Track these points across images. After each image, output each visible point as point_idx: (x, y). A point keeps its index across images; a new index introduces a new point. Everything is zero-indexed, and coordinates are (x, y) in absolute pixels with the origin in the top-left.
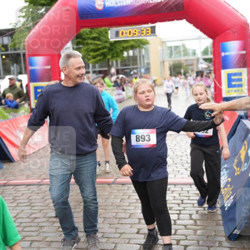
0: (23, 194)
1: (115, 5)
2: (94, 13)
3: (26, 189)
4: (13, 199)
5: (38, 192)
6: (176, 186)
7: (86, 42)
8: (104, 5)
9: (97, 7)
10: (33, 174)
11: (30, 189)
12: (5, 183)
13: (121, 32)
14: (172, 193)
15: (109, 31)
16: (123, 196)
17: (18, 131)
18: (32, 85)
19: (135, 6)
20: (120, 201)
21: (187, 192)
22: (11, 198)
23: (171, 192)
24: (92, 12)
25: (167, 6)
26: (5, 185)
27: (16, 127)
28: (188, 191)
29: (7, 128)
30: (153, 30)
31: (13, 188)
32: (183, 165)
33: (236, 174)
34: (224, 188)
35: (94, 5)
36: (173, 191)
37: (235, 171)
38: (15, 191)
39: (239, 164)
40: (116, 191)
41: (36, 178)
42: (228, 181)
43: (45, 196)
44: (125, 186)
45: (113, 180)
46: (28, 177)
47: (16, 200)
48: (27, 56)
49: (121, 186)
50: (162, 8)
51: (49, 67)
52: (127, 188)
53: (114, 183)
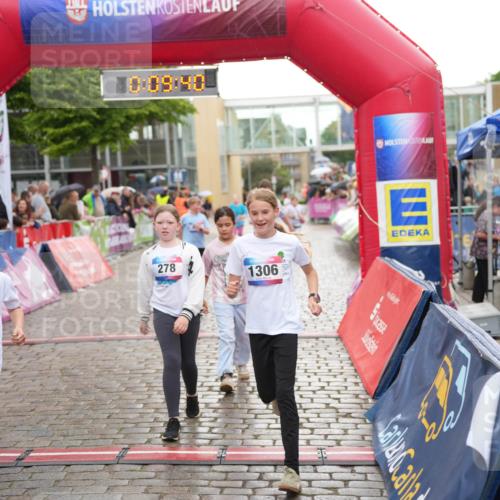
1: (117, 14)
8: (90, 12)
9: (71, 14)
13: (130, 81)
14: (270, 486)
15: (102, 77)
19: (167, 19)
23: (267, 483)
25: (245, 22)
28: (310, 481)
30: (210, 81)
33: (427, 439)
34: (398, 474)
35: (63, 11)
36: (271, 481)
37: (426, 431)
39: (435, 414)
40: (126, 482)
42: (408, 456)
44: (148, 468)
45: (117, 453)
49: (139, 467)
50: (232, 25)
52: (153, 474)
53: (119, 460)
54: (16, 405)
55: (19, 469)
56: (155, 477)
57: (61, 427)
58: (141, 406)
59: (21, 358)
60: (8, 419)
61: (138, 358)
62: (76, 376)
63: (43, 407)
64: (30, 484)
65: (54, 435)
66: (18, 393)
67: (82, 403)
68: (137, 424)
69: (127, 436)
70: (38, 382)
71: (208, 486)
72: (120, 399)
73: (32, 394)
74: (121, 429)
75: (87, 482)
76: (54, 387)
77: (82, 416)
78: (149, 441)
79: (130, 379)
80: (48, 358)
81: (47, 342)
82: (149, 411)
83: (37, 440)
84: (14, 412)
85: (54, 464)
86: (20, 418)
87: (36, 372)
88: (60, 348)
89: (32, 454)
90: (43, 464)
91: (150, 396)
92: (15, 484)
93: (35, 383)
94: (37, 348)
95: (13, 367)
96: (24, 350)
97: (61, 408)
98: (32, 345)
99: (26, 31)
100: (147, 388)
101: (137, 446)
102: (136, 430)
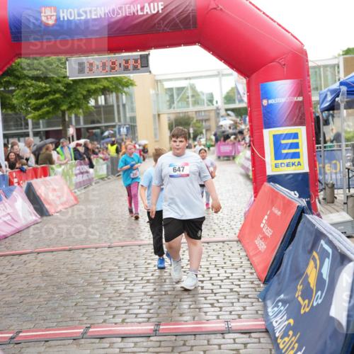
1: (77, 18)
6: (198, 336)
7: (22, 82)
13: (87, 65)
14: (191, 350)
15: (67, 63)
19: (113, 20)
21: (217, 347)
23: (190, 348)
25: (168, 21)
28: (220, 345)
30: (144, 63)
32: (206, 298)
33: (302, 312)
34: (282, 338)
36: (192, 346)
37: (300, 305)
39: (307, 294)
40: (88, 352)
42: (289, 324)
44: (104, 340)
45: (82, 330)
49: (97, 340)
50: (159, 23)
52: (108, 345)
53: (83, 335)
54: (9, 299)
55: (12, 345)
56: (109, 347)
57: (42, 314)
58: (99, 296)
59: (13, 265)
60: (4, 309)
61: (96, 261)
62: (52, 276)
63: (29, 300)
65: (36, 320)
66: (10, 290)
67: (57, 296)
68: (96, 309)
69: (89, 318)
70: (25, 282)
71: (147, 352)
72: (84, 291)
73: (20, 290)
74: (85, 313)
75: (61, 353)
76: (37, 285)
77: (57, 305)
78: (105, 321)
79: (91, 276)
80: (32, 264)
81: (31, 253)
82: (105, 299)
83: (25, 324)
84: (8, 304)
85: (37, 341)
86: (12, 309)
87: (23, 275)
88: (41, 256)
89: (21, 334)
90: (28, 341)
91: (105, 288)
93: (23, 283)
94: (24, 257)
95: (8, 271)
96: (15, 259)
97: (42, 300)
98: (21, 255)
99: (12, 33)
100: (102, 283)
101: (96, 325)
102: (95, 314)
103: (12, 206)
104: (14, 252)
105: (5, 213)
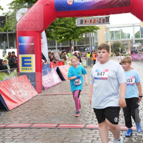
0: (19, 135)
1: (81, 2)
2: (66, 7)
3: (20, 131)
4: (12, 138)
5: (30, 133)
7: (56, 27)
8: (74, 2)
9: (68, 2)
10: (24, 120)
11: (23, 131)
12: (5, 126)
13: (84, 21)
15: (76, 20)
16: (93, 138)
17: (11, 89)
18: (21, 56)
19: (95, 3)
20: (92, 142)
22: (10, 138)
24: (65, 6)
25: (118, 2)
26: (4, 128)
27: (9, 86)
29: (4, 87)
30: (107, 20)
31: (11, 130)
35: (66, 2)
38: (12, 132)
40: (87, 134)
41: (27, 123)
43: (35, 137)
44: (93, 130)
45: (83, 126)
46: (20, 122)
47: (15, 139)
48: (17, 35)
49: (90, 130)
50: (114, 4)
51: (33, 44)
52: (94, 132)
53: (84, 128)
54: (53, 111)
55: (57, 129)
56: (95, 133)
57: (67, 118)
58: (88, 113)
59: (53, 99)
60: (52, 115)
61: (86, 99)
62: (69, 104)
63: (61, 112)
64: (60, 133)
65: (65, 120)
66: (54, 108)
67: (72, 112)
68: (88, 118)
69: (85, 121)
70: (59, 105)
71: (111, 136)
72: (82, 111)
73: (57, 108)
74: (84, 119)
75: (76, 134)
76: (64, 107)
77: (72, 115)
78: (92, 123)
79: (84, 105)
80: (61, 99)
81: (60, 94)
82: (90, 114)
83: (61, 121)
85: (66, 128)
86: (55, 115)
87: (58, 103)
88: (64, 96)
89: (60, 125)
90: (63, 128)
91: (91, 110)
92: (56, 133)
93: (58, 106)
94: (57, 96)
95: (51, 101)
96: (54, 96)
97: (66, 113)
98: (56, 95)
99: (56, 8)
100: (89, 108)
101: (89, 124)
102: (88, 119)
103: (51, 76)
104: (53, 94)
105: (49, 79)
